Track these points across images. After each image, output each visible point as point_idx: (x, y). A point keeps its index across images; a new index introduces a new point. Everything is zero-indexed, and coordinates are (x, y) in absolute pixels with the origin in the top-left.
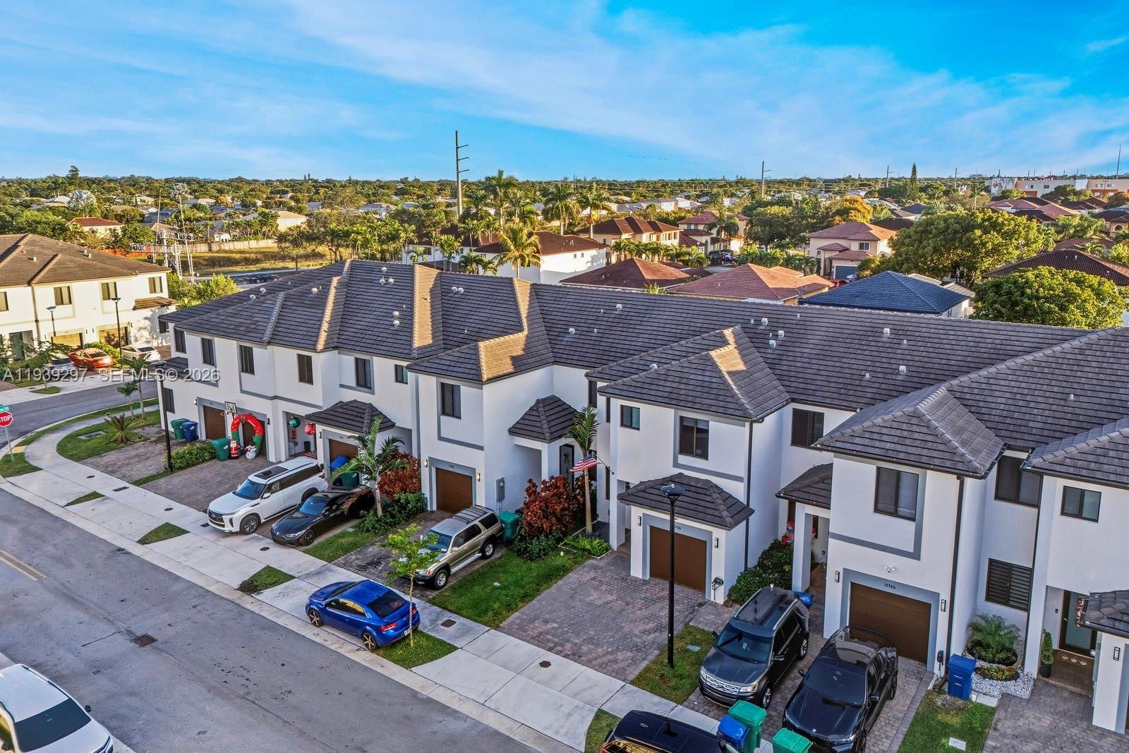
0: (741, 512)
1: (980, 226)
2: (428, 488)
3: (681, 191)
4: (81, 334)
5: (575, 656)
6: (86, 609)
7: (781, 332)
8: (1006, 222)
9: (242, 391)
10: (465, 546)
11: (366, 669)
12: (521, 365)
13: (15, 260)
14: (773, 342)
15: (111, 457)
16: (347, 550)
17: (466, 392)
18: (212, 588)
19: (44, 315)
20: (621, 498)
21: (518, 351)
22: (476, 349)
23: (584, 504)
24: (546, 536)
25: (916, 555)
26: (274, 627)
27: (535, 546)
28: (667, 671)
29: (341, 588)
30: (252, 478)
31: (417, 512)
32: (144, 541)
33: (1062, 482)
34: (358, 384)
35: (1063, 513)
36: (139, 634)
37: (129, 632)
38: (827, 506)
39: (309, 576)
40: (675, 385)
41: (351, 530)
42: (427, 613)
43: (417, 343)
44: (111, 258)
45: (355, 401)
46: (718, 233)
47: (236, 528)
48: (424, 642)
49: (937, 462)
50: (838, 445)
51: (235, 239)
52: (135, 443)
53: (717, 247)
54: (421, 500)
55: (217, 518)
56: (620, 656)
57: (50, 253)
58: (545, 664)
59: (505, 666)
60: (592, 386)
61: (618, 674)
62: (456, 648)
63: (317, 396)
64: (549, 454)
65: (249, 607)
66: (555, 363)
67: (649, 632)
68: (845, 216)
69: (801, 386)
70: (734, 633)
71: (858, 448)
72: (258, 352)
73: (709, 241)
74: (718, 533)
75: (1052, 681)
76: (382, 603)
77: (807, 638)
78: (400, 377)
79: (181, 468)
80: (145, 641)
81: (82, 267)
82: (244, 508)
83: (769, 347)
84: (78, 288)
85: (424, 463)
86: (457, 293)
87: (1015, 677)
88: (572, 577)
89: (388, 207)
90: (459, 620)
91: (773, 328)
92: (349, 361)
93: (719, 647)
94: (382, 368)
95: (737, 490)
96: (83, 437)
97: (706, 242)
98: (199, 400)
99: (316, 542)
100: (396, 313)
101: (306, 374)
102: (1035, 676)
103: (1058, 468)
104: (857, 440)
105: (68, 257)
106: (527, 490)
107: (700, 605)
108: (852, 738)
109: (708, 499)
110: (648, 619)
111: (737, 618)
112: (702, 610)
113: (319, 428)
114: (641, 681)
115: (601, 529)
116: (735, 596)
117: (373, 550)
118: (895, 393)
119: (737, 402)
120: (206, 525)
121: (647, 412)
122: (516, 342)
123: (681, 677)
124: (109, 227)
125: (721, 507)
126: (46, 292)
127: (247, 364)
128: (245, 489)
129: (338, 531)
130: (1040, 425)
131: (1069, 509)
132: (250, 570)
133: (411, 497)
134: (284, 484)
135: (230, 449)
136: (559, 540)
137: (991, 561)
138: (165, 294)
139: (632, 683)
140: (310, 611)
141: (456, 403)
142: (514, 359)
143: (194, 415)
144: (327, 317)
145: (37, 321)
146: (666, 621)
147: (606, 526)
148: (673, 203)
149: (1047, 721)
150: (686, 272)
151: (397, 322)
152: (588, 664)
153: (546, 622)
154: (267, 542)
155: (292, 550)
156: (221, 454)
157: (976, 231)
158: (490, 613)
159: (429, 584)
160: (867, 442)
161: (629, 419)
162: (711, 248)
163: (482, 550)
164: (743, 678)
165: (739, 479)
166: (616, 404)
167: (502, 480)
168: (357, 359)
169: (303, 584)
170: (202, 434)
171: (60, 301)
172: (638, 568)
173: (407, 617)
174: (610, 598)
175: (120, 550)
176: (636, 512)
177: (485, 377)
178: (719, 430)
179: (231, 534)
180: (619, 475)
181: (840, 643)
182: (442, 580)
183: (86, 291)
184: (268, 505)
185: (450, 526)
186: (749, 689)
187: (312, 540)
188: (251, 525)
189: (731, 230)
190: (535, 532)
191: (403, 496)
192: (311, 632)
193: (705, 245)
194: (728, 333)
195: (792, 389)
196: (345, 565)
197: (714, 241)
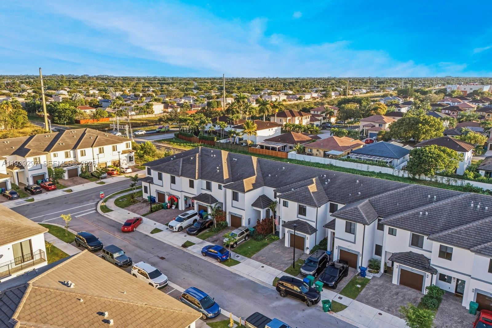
0: (314, 230)
1: (421, 123)
2: (228, 220)
3: (315, 87)
4: (106, 163)
5: (270, 265)
6: (145, 250)
7: (329, 180)
8: (431, 121)
9: (171, 189)
10: (241, 237)
11: (219, 267)
12: (255, 186)
13: (86, 138)
14: (326, 183)
15: (132, 207)
16: (208, 237)
17: (240, 194)
18: (175, 246)
19: (96, 157)
20: (283, 225)
21: (254, 182)
22: (243, 182)
23: (273, 227)
24: (262, 235)
25: (354, 243)
26: (194, 256)
27: (259, 237)
28: (293, 269)
29: (210, 247)
30: (179, 216)
31: (225, 227)
32: (152, 233)
33: (388, 227)
34: (207, 189)
35: (389, 234)
36: (161, 257)
37: (158, 256)
38: (334, 229)
39: (199, 244)
40: (298, 196)
41: (208, 231)
42: (232, 254)
43: (225, 178)
44: (113, 137)
45: (206, 193)
46: (326, 115)
47: (177, 230)
48: (232, 261)
49: (359, 221)
50: (337, 215)
51: (137, 114)
52: (137, 203)
53: (325, 121)
54: (226, 223)
55: (172, 227)
56: (281, 266)
57: (96, 136)
58: (263, 267)
59: (253, 267)
60: (275, 194)
61: (281, 270)
62: (240, 263)
63: (195, 192)
64: (263, 212)
65: (186, 251)
66: (265, 185)
67: (289, 260)
68: (376, 111)
69: (332, 197)
70: (310, 261)
71: (341, 216)
72: (177, 178)
73: (322, 119)
74: (308, 236)
75: (386, 274)
76: (222, 251)
77: (328, 262)
78: (220, 187)
79: (154, 212)
80: (163, 258)
81: (107, 140)
82: (179, 225)
83: (325, 184)
84: (106, 147)
85: (227, 213)
86: (235, 160)
87: (378, 272)
88: (270, 246)
89: (193, 98)
90: (240, 256)
91: (327, 178)
92: (204, 182)
93: (306, 264)
94: (215, 185)
95: (313, 225)
96: (120, 200)
97: (321, 119)
98: (156, 190)
99: (199, 234)
100: (218, 168)
101: (192, 185)
102: (383, 273)
103: (387, 223)
104: (341, 214)
105: (102, 137)
106: (257, 222)
107: (303, 254)
108: (333, 283)
109: (306, 227)
110: (289, 257)
111: (311, 257)
112: (303, 255)
113: (195, 201)
114: (286, 271)
115: (277, 233)
116: (312, 252)
117: (215, 237)
118: (356, 200)
119: (313, 202)
120: (167, 229)
121: (290, 203)
122: (253, 179)
123: (296, 271)
124: (90, 110)
125: (309, 229)
126: (96, 149)
127: (173, 181)
128: (178, 219)
129: (204, 231)
130: (388, 211)
131: (390, 233)
132: (184, 242)
133: (224, 222)
134: (189, 218)
135: (167, 206)
136: (265, 236)
137: (376, 245)
138: (131, 148)
139: (284, 272)
140: (202, 252)
141: (237, 197)
142: (253, 184)
143: (154, 195)
144: (197, 168)
145: (94, 159)
146: (293, 258)
147: (278, 232)
148: (310, 95)
149: (382, 282)
150: (311, 137)
151: (218, 171)
152: (273, 267)
153: (263, 257)
154: (185, 234)
155: (193, 237)
156: (165, 207)
157: (420, 124)
158: (248, 255)
159: (232, 246)
160: (343, 215)
161: (285, 204)
162: (323, 122)
163: (245, 238)
164: (310, 271)
165: (314, 222)
166: (282, 200)
167: (249, 219)
168: (207, 182)
169: (198, 246)
170: (157, 200)
171: (100, 152)
172: (287, 244)
173: (228, 254)
174: (279, 252)
175: (146, 235)
176: (287, 230)
177: (246, 191)
178: (309, 209)
179: (175, 232)
180: (283, 219)
181: (336, 263)
182: (235, 246)
183: (108, 148)
184: (185, 224)
185: (236, 232)
186: (312, 273)
187: (198, 234)
188: (181, 229)
189: (331, 114)
190: (259, 234)
191: (222, 222)
192: (203, 258)
193: (321, 120)
194: (314, 179)
195: (330, 198)
196: (208, 241)
197: (324, 118)
